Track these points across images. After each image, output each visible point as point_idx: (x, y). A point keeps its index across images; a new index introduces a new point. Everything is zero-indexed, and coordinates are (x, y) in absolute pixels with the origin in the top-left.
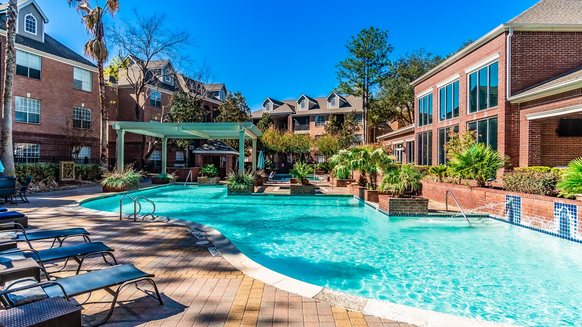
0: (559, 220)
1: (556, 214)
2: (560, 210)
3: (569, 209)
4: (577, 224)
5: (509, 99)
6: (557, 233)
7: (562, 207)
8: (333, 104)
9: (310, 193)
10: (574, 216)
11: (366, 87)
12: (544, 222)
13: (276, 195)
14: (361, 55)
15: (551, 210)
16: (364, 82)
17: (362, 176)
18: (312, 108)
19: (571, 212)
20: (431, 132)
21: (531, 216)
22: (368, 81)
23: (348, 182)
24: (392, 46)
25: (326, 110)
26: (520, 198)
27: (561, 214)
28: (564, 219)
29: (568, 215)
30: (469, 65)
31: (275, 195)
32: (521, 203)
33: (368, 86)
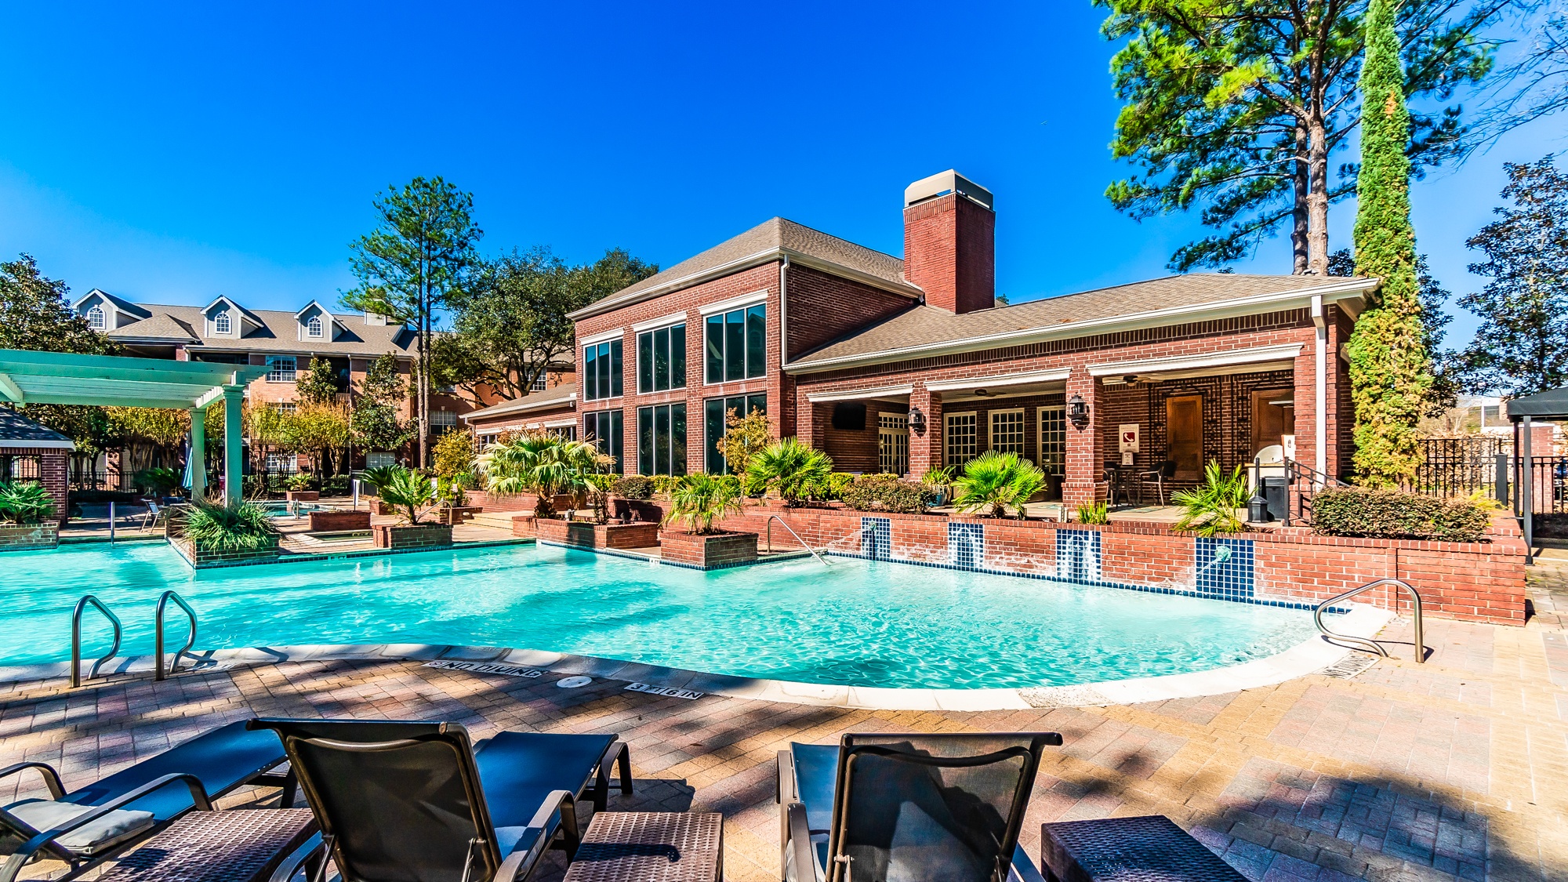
0: (956, 546)
1: (950, 539)
2: (957, 532)
3: (972, 531)
4: (984, 549)
5: (785, 367)
6: (953, 564)
7: (961, 528)
8: (316, 330)
9: (440, 543)
10: (979, 539)
11: (425, 305)
12: (931, 552)
13: (353, 556)
14: (416, 232)
15: (942, 534)
16: (421, 292)
17: (544, 498)
18: (249, 334)
19: (974, 533)
20: (619, 415)
21: (908, 545)
22: (429, 292)
23: (465, 514)
24: (480, 227)
25: (296, 343)
26: (888, 521)
27: (959, 539)
28: (963, 544)
29: (970, 538)
30: (706, 300)
31: (348, 556)
32: (890, 527)
33: (429, 304)
